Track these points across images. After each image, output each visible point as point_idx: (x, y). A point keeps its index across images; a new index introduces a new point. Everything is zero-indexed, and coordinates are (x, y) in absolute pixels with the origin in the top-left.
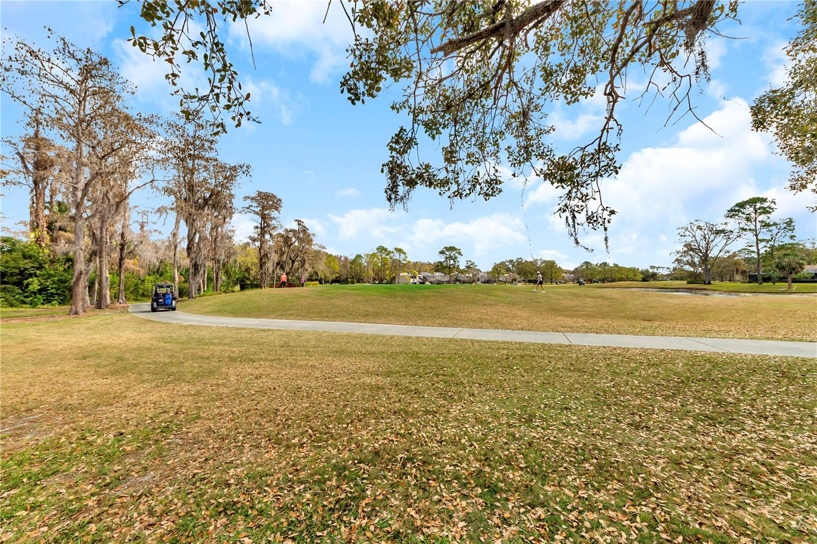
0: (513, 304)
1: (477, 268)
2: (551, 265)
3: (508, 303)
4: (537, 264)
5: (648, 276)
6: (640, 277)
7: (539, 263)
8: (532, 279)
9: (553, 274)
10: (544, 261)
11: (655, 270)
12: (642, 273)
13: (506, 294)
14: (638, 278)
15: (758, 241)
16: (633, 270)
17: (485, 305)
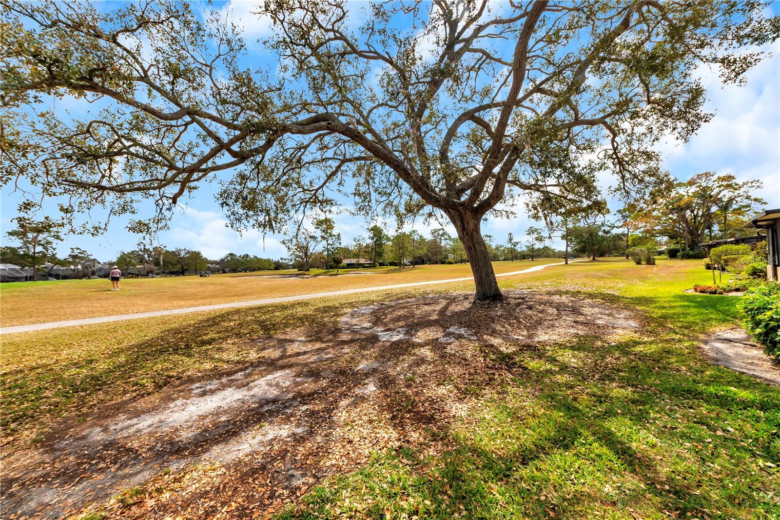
0: (136, 296)
1: (92, 257)
2: (196, 256)
3: (129, 296)
4: (180, 254)
5: (279, 266)
6: (273, 266)
7: (183, 254)
8: (174, 270)
9: (198, 265)
10: (189, 252)
11: (283, 261)
12: (275, 263)
13: (129, 288)
14: (272, 267)
15: (328, 244)
16: (268, 261)
17: (99, 299)
